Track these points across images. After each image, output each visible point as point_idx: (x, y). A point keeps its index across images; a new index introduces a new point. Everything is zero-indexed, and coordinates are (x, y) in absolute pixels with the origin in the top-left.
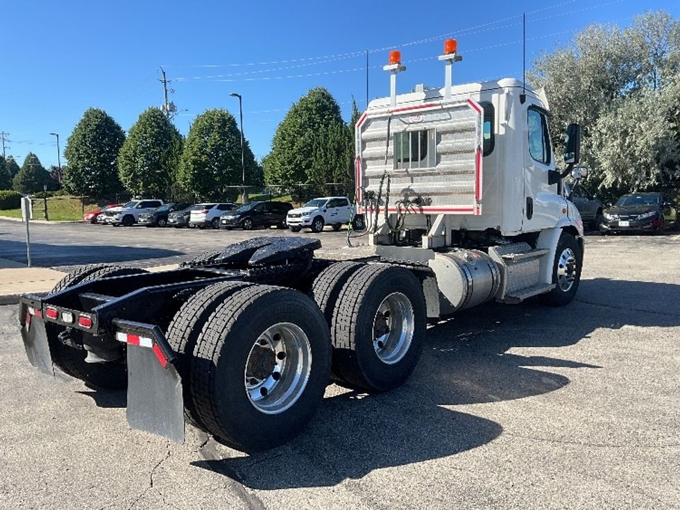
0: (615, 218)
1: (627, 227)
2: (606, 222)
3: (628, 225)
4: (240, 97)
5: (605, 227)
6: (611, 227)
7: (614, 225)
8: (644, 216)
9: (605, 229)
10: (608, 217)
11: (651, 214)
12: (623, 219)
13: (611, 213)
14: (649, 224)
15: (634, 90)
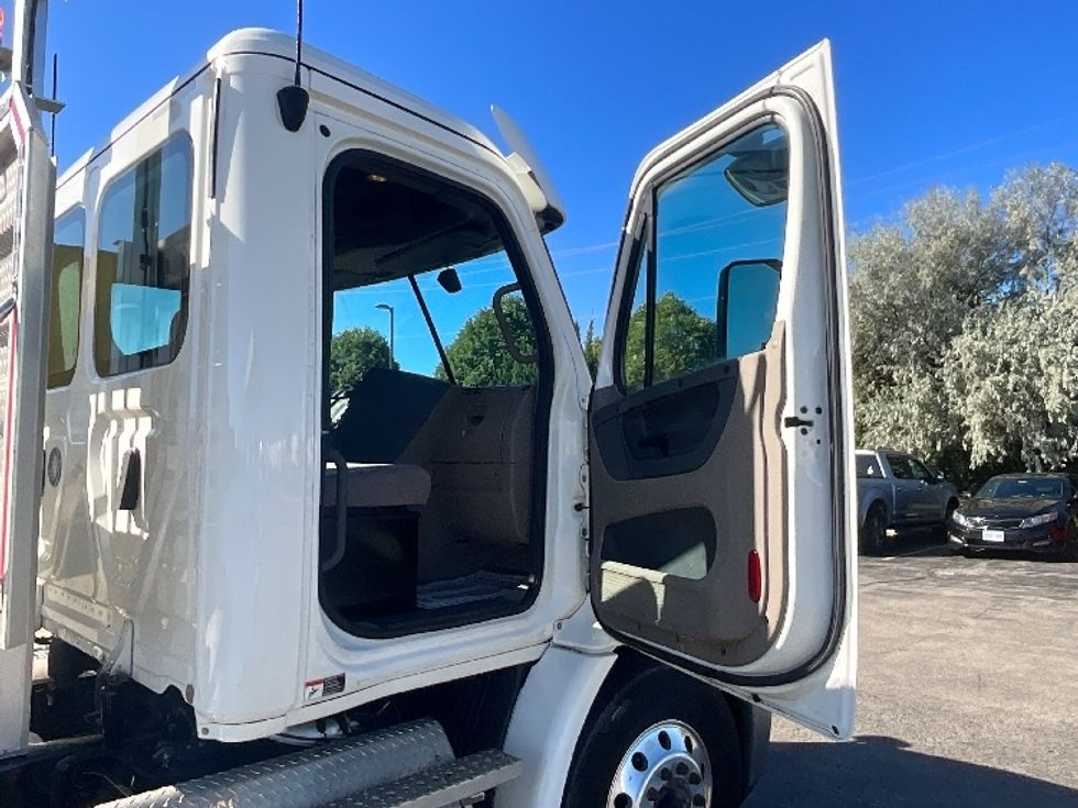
0: (976, 524)
1: (999, 543)
2: (958, 530)
3: (1002, 540)
4: (391, 310)
5: (955, 539)
6: (968, 541)
7: (975, 538)
8: (1035, 521)
9: (955, 543)
10: (962, 520)
11: (1047, 517)
12: (992, 527)
13: (968, 514)
14: (1046, 539)
15: (1013, 295)
